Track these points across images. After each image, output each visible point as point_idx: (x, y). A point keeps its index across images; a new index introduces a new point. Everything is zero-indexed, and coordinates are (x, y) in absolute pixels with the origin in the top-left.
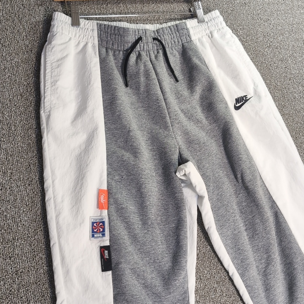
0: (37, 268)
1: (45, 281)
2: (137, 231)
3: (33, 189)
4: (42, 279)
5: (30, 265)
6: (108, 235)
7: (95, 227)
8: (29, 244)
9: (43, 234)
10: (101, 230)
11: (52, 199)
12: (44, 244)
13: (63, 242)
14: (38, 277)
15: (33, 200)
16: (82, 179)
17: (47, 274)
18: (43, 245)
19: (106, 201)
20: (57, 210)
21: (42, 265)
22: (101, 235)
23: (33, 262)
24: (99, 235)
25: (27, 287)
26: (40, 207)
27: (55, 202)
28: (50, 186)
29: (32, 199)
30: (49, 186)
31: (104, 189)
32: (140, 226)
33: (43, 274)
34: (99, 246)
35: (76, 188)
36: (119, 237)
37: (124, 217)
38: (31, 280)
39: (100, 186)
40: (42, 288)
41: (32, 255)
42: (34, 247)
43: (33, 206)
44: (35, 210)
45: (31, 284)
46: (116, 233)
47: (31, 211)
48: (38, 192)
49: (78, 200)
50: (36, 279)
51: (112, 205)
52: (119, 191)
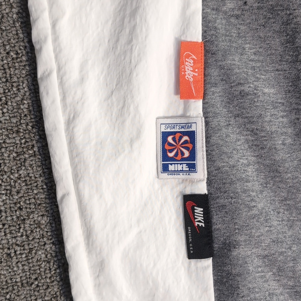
0: (30, 249)
1: (50, 278)
2: (281, 155)
3: (5, 43)
4: (43, 274)
5: (11, 242)
6: (204, 169)
7: (170, 144)
8: (7, 190)
9: (39, 164)
10: (187, 154)
11: (54, 75)
12: (42, 189)
13: (86, 192)
14: (32, 269)
15: (8, 76)
16: (134, 14)
17: (55, 261)
18: (41, 191)
19: (198, 74)
20: (68, 105)
21: (41, 240)
22: (185, 168)
23: (19, 234)
24: (180, 167)
25: (8, 293)
26: (28, 94)
27: (62, 83)
28: (46, 38)
29: (5, 73)
30: (43, 38)
31: (195, 40)
32: (289, 141)
33: (44, 261)
34: (181, 192)
35: (117, 41)
36: (232, 177)
37: (247, 117)
38: (18, 277)
39: (184, 33)
40: (45, 295)
41: (14, 217)
42: (21, 197)
43: (9, 91)
44: (14, 101)
45: (18, 286)
46: (225, 164)
47: (6, 104)
48: (19, 52)
49: (124, 76)
50: (28, 273)
51: (216, 85)
52: (234, 45)
